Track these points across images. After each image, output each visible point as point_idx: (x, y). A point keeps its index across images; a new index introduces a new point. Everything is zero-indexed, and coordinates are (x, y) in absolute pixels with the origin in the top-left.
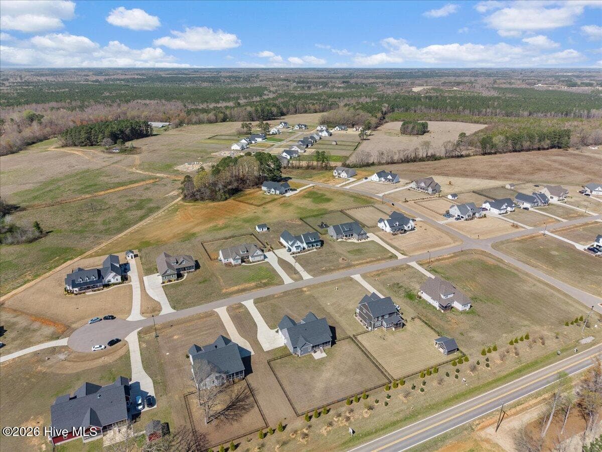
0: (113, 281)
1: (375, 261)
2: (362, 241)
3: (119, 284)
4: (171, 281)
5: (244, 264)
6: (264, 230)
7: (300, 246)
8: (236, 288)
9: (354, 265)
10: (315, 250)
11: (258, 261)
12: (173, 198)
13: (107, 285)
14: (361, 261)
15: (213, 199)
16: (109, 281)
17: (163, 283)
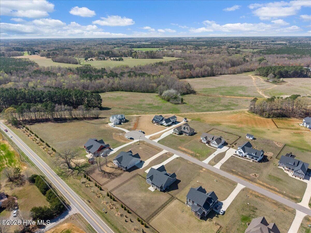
0: (164, 124)
1: (276, 191)
2: (297, 178)
3: (165, 126)
4: (176, 134)
5: (207, 144)
6: (250, 138)
7: (242, 153)
8: (184, 149)
9: (256, 182)
10: (251, 161)
11: (214, 147)
12: (245, 107)
13: (162, 125)
14: (265, 184)
15: (261, 115)
16: (163, 124)
17: (173, 133)
